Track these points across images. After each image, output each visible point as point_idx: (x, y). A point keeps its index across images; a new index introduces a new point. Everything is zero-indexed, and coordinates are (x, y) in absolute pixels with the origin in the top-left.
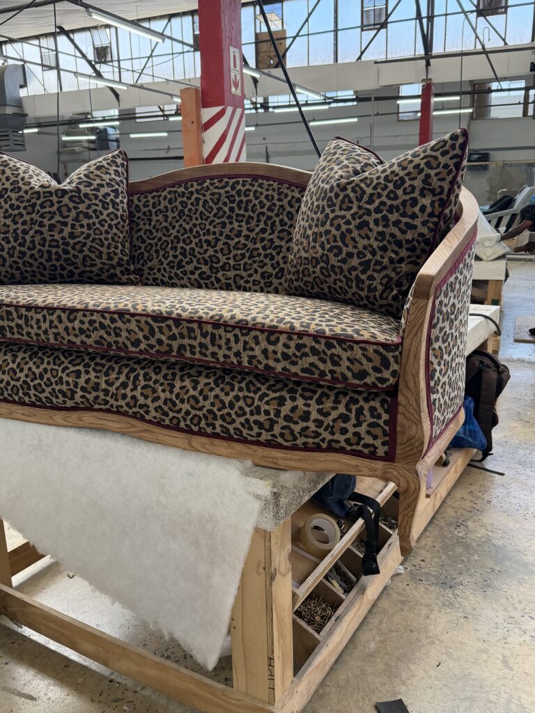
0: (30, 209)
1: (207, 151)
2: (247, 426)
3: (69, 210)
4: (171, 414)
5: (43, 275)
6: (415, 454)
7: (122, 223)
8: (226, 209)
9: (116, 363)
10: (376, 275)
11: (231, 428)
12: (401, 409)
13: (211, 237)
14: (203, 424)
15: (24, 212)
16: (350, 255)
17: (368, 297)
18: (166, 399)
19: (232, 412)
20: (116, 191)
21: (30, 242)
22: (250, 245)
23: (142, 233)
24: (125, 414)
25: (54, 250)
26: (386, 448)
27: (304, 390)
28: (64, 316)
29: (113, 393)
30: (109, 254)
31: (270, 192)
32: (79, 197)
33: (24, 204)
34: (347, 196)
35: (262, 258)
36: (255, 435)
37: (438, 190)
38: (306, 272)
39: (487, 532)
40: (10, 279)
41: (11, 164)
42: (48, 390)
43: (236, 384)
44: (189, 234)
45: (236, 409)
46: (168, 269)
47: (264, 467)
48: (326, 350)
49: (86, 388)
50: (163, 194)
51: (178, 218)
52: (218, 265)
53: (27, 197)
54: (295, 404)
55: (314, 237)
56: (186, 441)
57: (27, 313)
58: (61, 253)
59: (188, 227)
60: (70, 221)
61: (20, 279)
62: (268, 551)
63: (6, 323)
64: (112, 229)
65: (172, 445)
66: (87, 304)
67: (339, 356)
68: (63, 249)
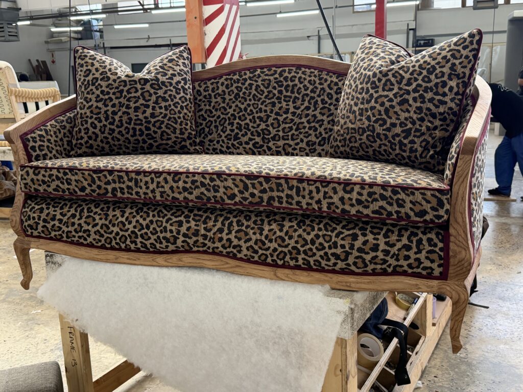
0: (118, 95)
1: (208, 42)
2: (325, 258)
3: (150, 95)
4: (261, 252)
5: (128, 148)
6: (464, 272)
7: (190, 105)
8: (276, 92)
9: (212, 213)
10: (416, 139)
11: (311, 260)
12: (452, 239)
13: (262, 114)
14: (287, 258)
15: (113, 97)
16: (393, 125)
17: (409, 157)
18: (257, 240)
19: (314, 248)
20: (184, 79)
21: (119, 121)
22: (297, 120)
23: (203, 112)
24: (220, 254)
25: (138, 127)
26: (441, 269)
27: (372, 227)
28: (169, 178)
29: (211, 238)
30: (181, 129)
31: (313, 78)
32: (158, 85)
33: (113, 91)
34: (389, 80)
35: (307, 130)
36: (331, 265)
37: (461, 75)
38: (353, 140)
39: (483, 353)
40: (100, 151)
41: (98, 58)
42: (154, 237)
43: (315, 225)
44: (244, 112)
45: (317, 245)
46: (226, 141)
47: (340, 290)
48: (392, 196)
49: (187, 234)
50: (221, 81)
51: (234, 100)
52: (269, 137)
53: (116, 85)
54: (366, 238)
55: (360, 111)
56: (272, 273)
57: (137, 177)
58: (144, 129)
59: (243, 107)
60: (151, 103)
61: (109, 151)
62: (344, 357)
63: (117, 185)
64: (183, 110)
65: (261, 277)
66: (188, 168)
67: (403, 200)
68: (146, 127)
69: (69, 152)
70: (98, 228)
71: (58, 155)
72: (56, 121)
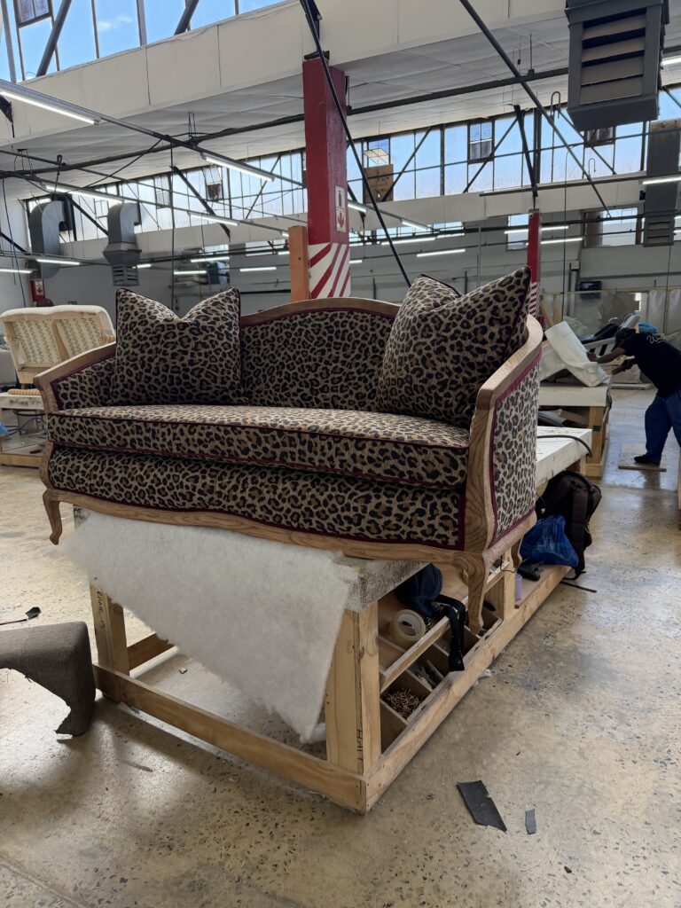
0: (155, 340)
1: (313, 285)
2: (338, 521)
3: (189, 341)
4: (274, 513)
5: (166, 398)
6: (480, 543)
7: (234, 352)
8: (326, 338)
9: (228, 469)
10: (451, 392)
11: (325, 523)
12: (468, 504)
13: (311, 363)
14: (301, 519)
15: (150, 342)
16: (430, 376)
17: (445, 412)
18: (270, 500)
19: (326, 510)
20: (230, 324)
21: (155, 368)
22: (346, 370)
23: (251, 361)
24: (235, 513)
25: (175, 375)
26: (456, 538)
27: (387, 489)
28: (185, 430)
29: (225, 495)
30: (222, 378)
31: (364, 324)
32: (198, 330)
33: (150, 335)
34: (427, 326)
35: (356, 381)
36: (345, 529)
37: (505, 320)
38: (393, 392)
39: (574, 643)
40: (138, 401)
41: (139, 301)
42: (171, 493)
43: (329, 485)
44: (292, 361)
45: (330, 506)
46: (273, 392)
47: (354, 557)
48: (405, 454)
49: (203, 491)
50: (271, 326)
51: (283, 347)
52: (318, 388)
53: (153, 329)
54: (379, 501)
55: (400, 361)
56: (287, 536)
57: (154, 428)
58: (181, 377)
59: (291, 354)
60: (189, 350)
61: (145, 401)
62: (357, 632)
63: (136, 436)
64: (225, 357)
65: (276, 540)
66: (205, 419)
67: (415, 459)
68: (184, 375)
69: (106, 400)
70: (118, 481)
71: (91, 403)
72: (93, 368)
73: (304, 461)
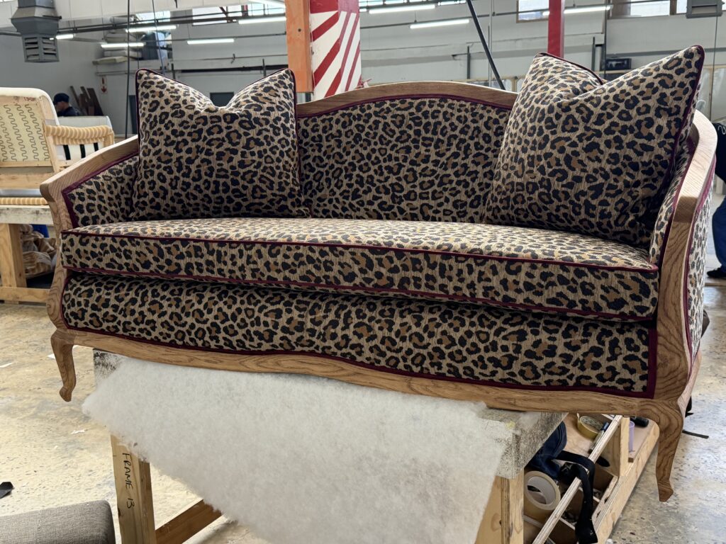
0: (196, 136)
1: (316, 63)
2: (480, 364)
3: (239, 137)
4: (389, 354)
5: (207, 209)
6: (678, 387)
7: (293, 150)
8: (411, 132)
9: (322, 300)
10: (609, 200)
11: (460, 367)
12: (661, 340)
14: (427, 364)
15: (189, 139)
16: (578, 179)
17: (599, 224)
18: (384, 338)
19: (464, 350)
20: (286, 115)
21: (196, 172)
22: (440, 171)
23: (310, 160)
24: (333, 356)
25: (222, 181)
26: (645, 383)
27: (547, 322)
28: (264, 251)
29: (320, 334)
30: (280, 184)
31: (463, 114)
32: (250, 122)
33: (189, 130)
34: (571, 116)
35: (454, 185)
36: (488, 374)
37: (674, 110)
38: (519, 199)
40: (170, 213)
41: (169, 85)
42: (242, 332)
43: (466, 318)
44: (367, 161)
45: (468, 345)
46: (341, 200)
47: (500, 409)
48: (576, 278)
49: (288, 328)
50: (335, 117)
51: (353, 143)
52: (402, 194)
53: (193, 122)
54: (538, 338)
55: (530, 160)
56: (406, 384)
57: (220, 248)
58: (229, 183)
59: (365, 153)
60: (240, 148)
61: (181, 213)
62: (505, 504)
63: (194, 260)
64: (283, 157)
65: (389, 389)
66: (290, 236)
67: (591, 285)
68: (232, 180)
69: (128, 213)
70: (166, 318)
71: (112, 218)
72: (111, 172)
73: (432, 288)
